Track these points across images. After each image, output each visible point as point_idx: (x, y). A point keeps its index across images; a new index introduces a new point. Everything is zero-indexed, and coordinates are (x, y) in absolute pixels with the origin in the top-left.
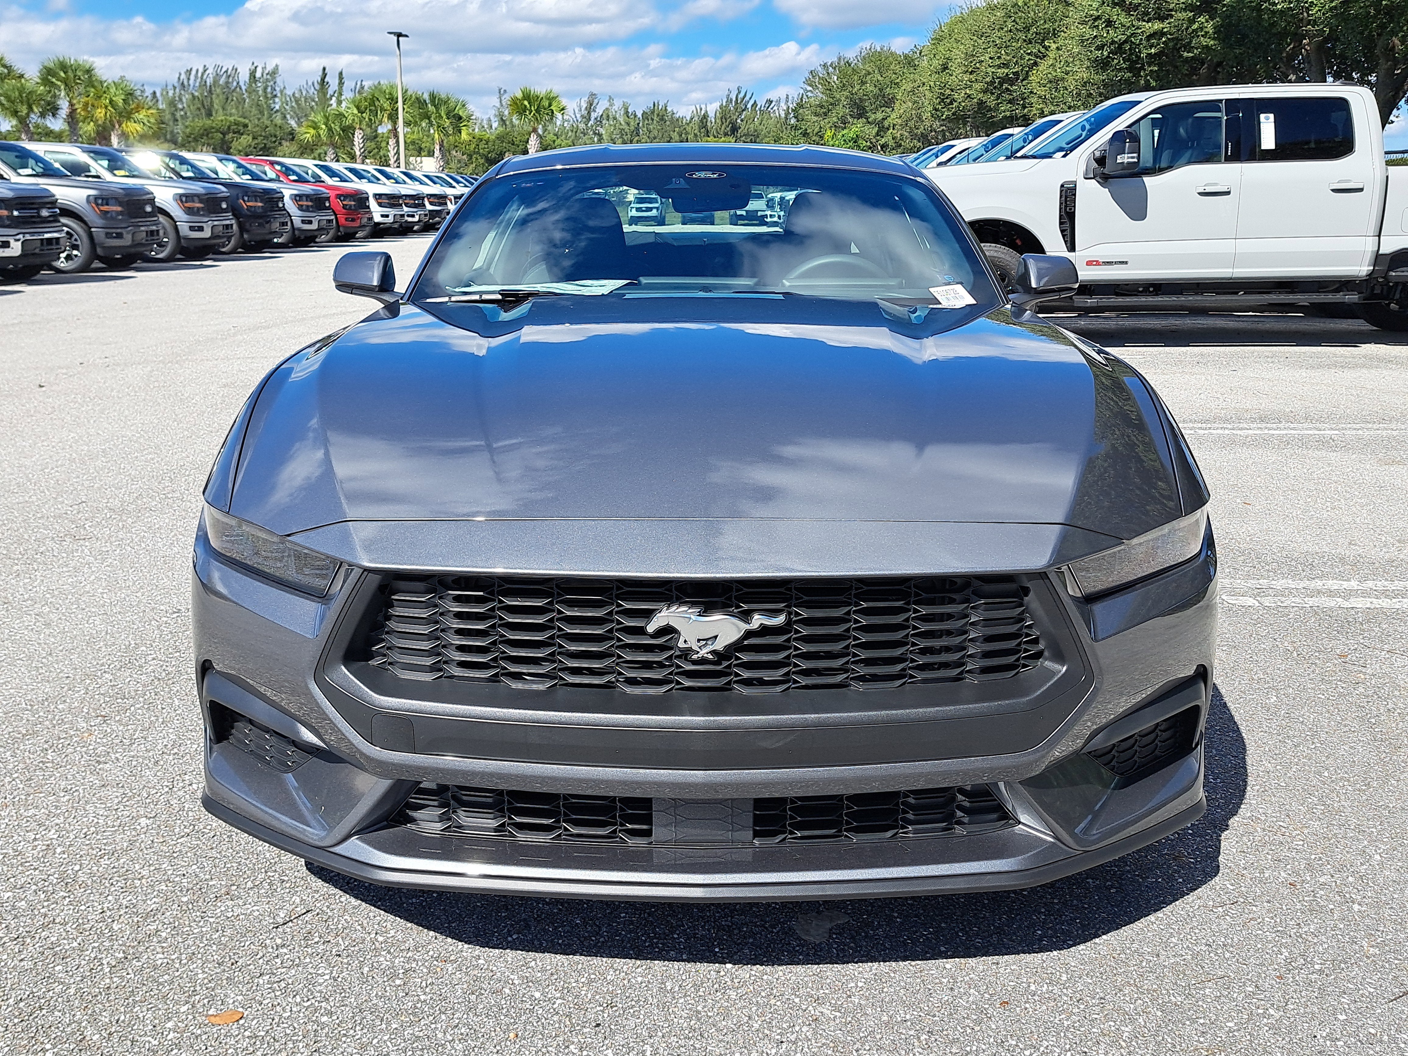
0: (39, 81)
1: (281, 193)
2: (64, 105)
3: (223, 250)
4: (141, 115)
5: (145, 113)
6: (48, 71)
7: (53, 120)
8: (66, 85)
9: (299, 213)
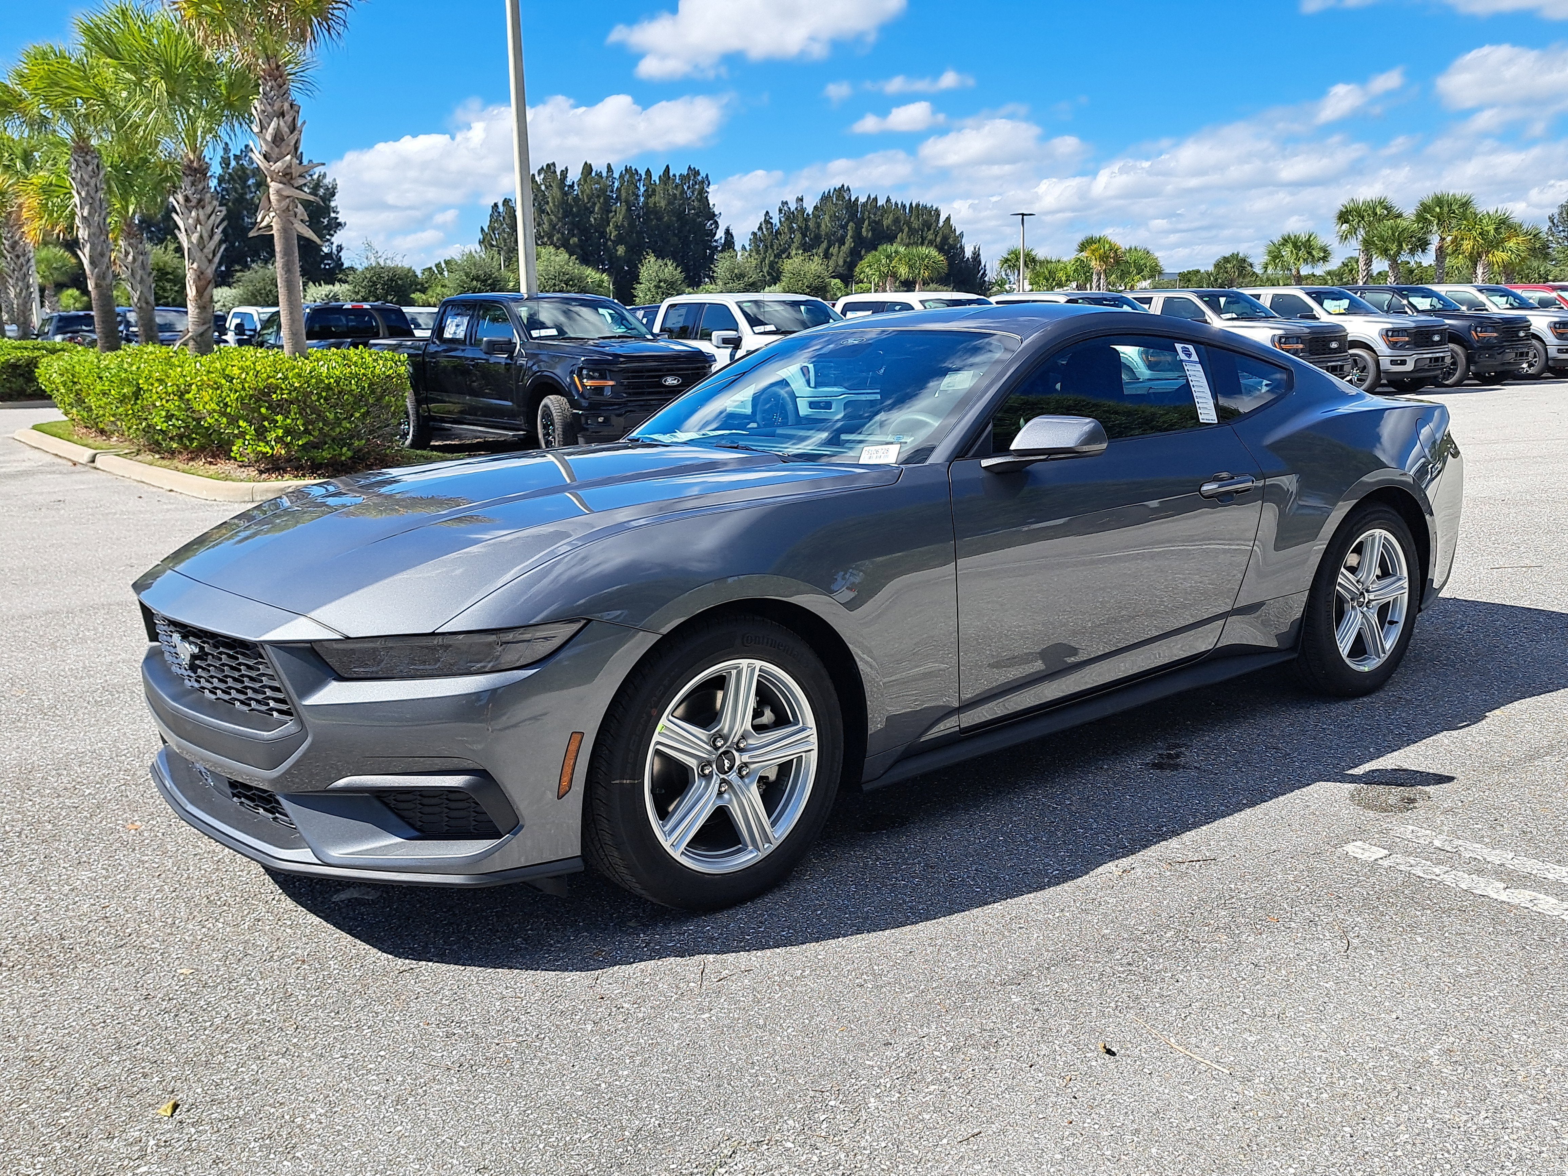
0: (1414, 219)
1: (1528, 321)
2: (1435, 241)
3: (1446, 382)
4: (1511, 244)
5: (1515, 241)
6: (1425, 208)
7: (1421, 255)
8: (1439, 220)
9: (1556, 341)
